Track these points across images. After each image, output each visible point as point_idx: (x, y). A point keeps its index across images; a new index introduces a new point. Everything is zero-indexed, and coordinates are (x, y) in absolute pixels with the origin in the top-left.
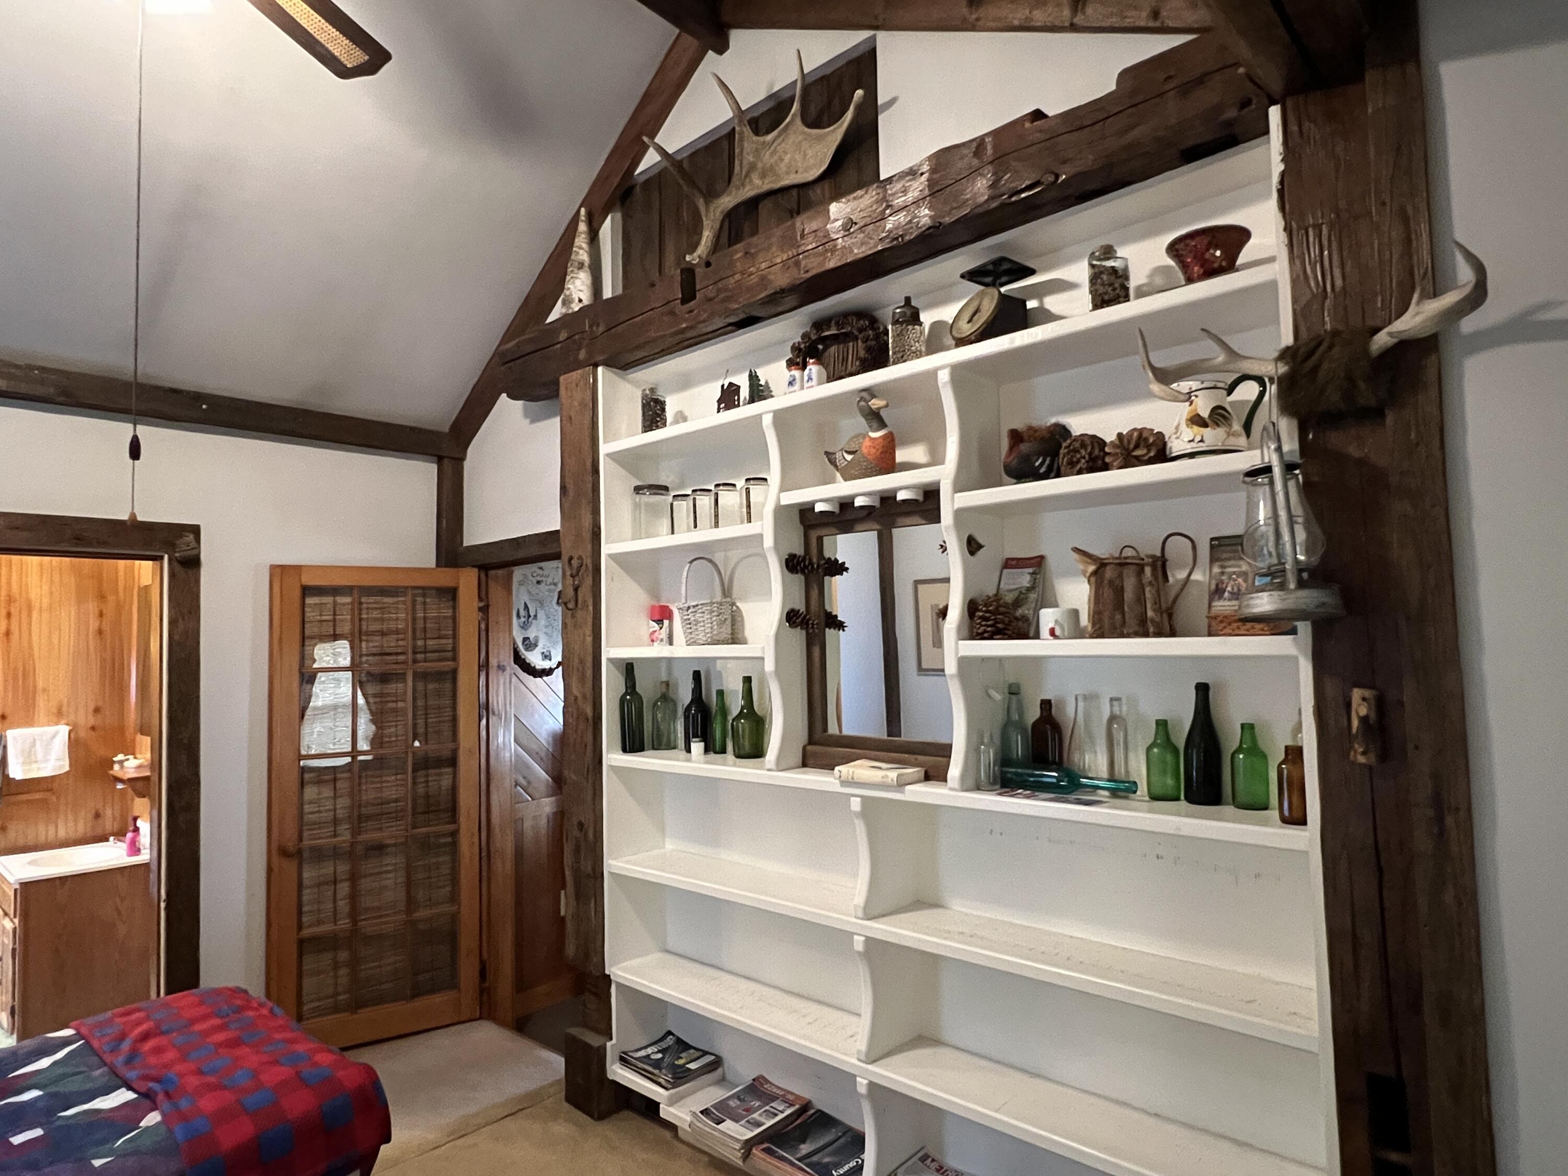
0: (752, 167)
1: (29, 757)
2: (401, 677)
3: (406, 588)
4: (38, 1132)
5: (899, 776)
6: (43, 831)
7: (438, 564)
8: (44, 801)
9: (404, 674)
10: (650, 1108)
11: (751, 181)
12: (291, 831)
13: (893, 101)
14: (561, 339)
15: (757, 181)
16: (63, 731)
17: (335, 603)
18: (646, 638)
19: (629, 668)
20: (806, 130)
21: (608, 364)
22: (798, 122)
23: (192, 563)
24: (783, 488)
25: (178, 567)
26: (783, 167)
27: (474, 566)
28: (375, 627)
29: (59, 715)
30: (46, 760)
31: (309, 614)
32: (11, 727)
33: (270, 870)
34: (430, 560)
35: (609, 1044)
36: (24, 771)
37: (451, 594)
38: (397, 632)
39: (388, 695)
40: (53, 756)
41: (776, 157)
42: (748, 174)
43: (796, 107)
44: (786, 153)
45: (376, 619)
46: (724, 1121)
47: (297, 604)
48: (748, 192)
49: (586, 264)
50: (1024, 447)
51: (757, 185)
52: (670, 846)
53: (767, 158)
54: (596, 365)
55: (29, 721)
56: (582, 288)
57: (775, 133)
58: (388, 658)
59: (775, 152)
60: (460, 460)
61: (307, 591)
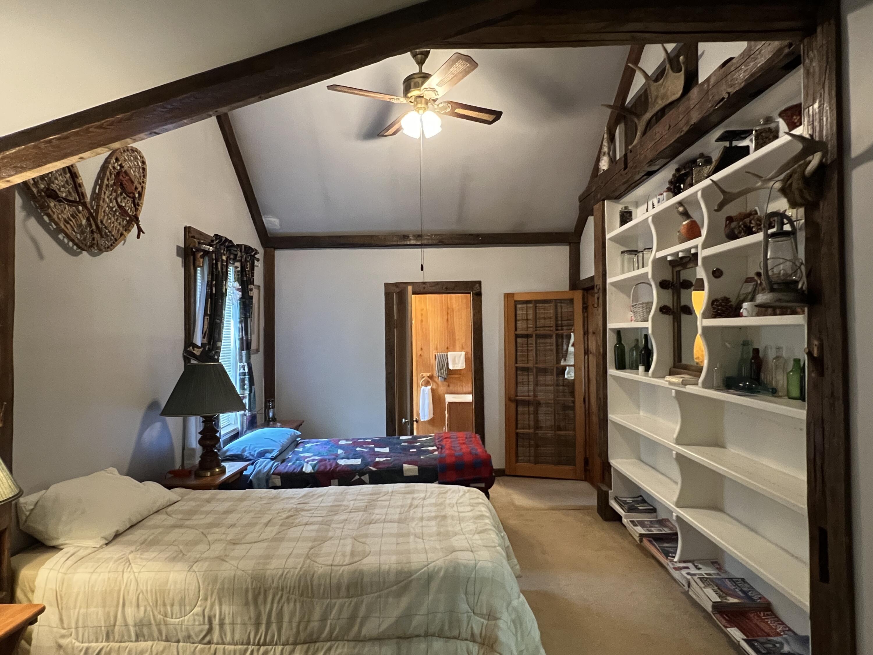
0: (657, 97)
1: (454, 363)
2: (551, 336)
3: (552, 300)
4: (415, 450)
5: (683, 380)
6: (459, 389)
7: (570, 290)
8: (459, 378)
9: (552, 335)
10: (619, 518)
11: (658, 103)
12: (513, 392)
13: (703, 53)
14: (593, 190)
15: (660, 102)
16: (463, 353)
17: (527, 307)
18: (630, 319)
19: (619, 332)
20: (675, 74)
21: (609, 198)
22: (670, 71)
23: (478, 295)
24: (657, 251)
25: (475, 297)
26: (669, 93)
27: (581, 289)
28: (542, 316)
29: (462, 349)
30: (459, 364)
31: (519, 312)
32: (450, 351)
33: (506, 405)
34: (567, 288)
35: (610, 491)
36: (454, 367)
37: (571, 301)
38: (550, 318)
39: (547, 343)
40: (461, 362)
41: (666, 89)
42: (655, 100)
43: (668, 66)
44: (669, 86)
45: (542, 313)
46: (637, 526)
47: (513, 308)
48: (657, 108)
49: (606, 153)
50: (733, 225)
51: (660, 104)
52: (642, 413)
53: (662, 91)
54: (604, 200)
55: (454, 351)
56: (605, 164)
57: (662, 79)
58: (546, 328)
59: (665, 87)
60: (579, 243)
61: (516, 303)
